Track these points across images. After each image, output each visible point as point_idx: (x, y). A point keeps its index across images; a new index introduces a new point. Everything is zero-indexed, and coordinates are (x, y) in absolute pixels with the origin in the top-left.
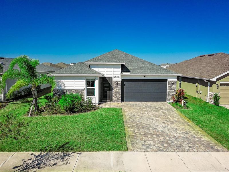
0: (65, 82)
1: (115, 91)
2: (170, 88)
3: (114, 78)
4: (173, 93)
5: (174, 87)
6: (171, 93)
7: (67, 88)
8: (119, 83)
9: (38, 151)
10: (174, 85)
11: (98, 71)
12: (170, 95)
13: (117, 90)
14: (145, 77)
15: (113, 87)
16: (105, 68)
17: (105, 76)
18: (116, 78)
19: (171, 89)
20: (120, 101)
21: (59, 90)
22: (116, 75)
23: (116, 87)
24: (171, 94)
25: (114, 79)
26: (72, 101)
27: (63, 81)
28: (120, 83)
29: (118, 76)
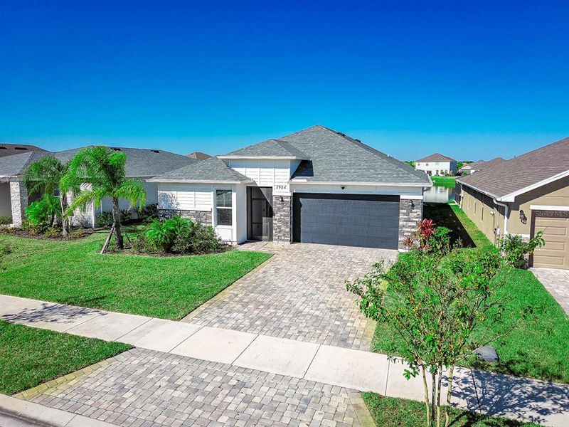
0: (178, 196)
1: (277, 218)
2: (405, 217)
3: (277, 190)
4: (413, 230)
5: (416, 214)
6: (409, 230)
7: (182, 207)
8: (285, 200)
9: (54, 301)
10: (416, 210)
11: (244, 174)
12: (405, 234)
13: (281, 215)
14: (343, 188)
15: (275, 209)
16: (272, 168)
17: (259, 185)
18: (281, 190)
19: (409, 220)
20: (288, 240)
21: (168, 210)
22: (281, 184)
23: (279, 209)
24: (408, 232)
25: (275, 192)
26: (173, 231)
27: (174, 192)
28: (288, 200)
29: (284, 184)
